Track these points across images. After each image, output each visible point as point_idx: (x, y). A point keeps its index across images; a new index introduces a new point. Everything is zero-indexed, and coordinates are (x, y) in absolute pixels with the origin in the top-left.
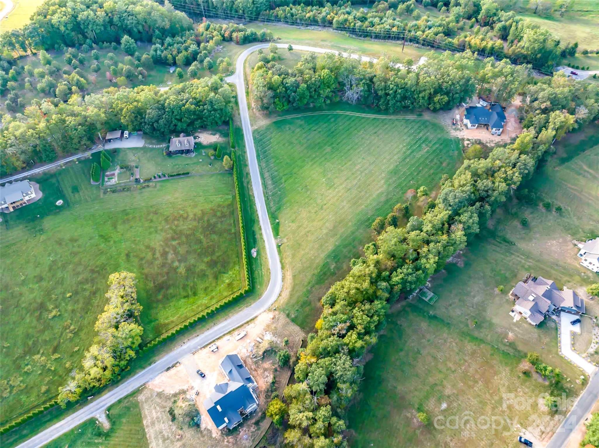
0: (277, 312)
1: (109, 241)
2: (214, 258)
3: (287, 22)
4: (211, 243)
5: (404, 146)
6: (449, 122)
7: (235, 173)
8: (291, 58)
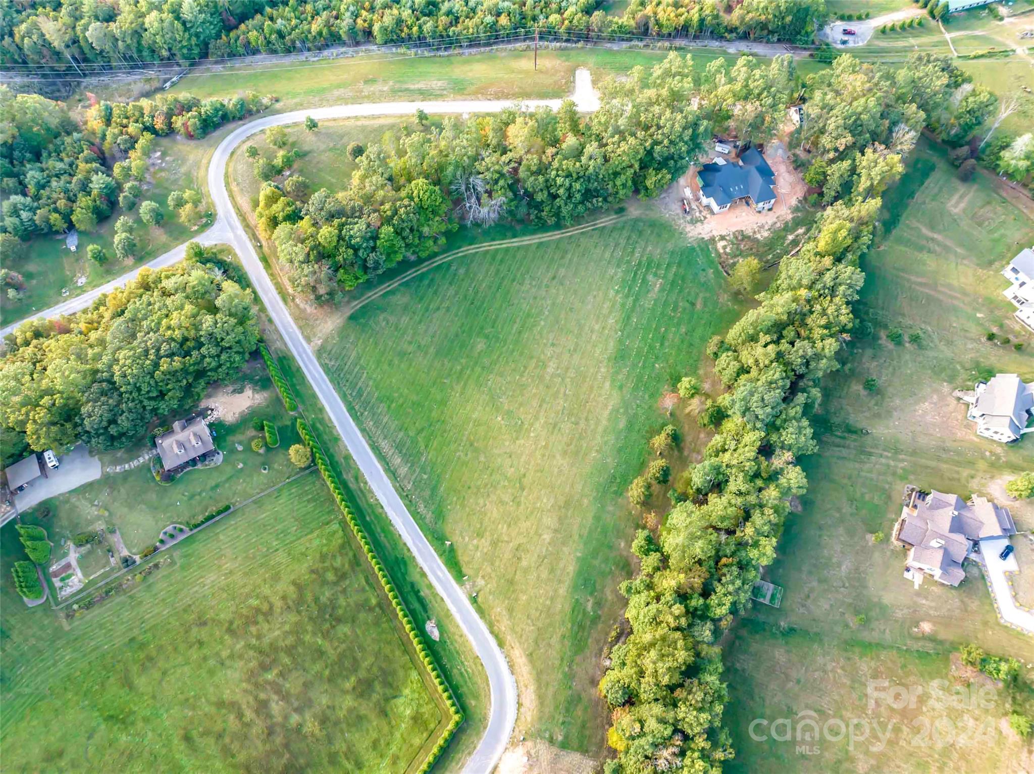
0: (529, 744)
1: (133, 723)
2: (362, 674)
3: (274, 52)
4: (343, 646)
5: (617, 292)
6: (676, 208)
7: (322, 467)
8: (323, 147)
